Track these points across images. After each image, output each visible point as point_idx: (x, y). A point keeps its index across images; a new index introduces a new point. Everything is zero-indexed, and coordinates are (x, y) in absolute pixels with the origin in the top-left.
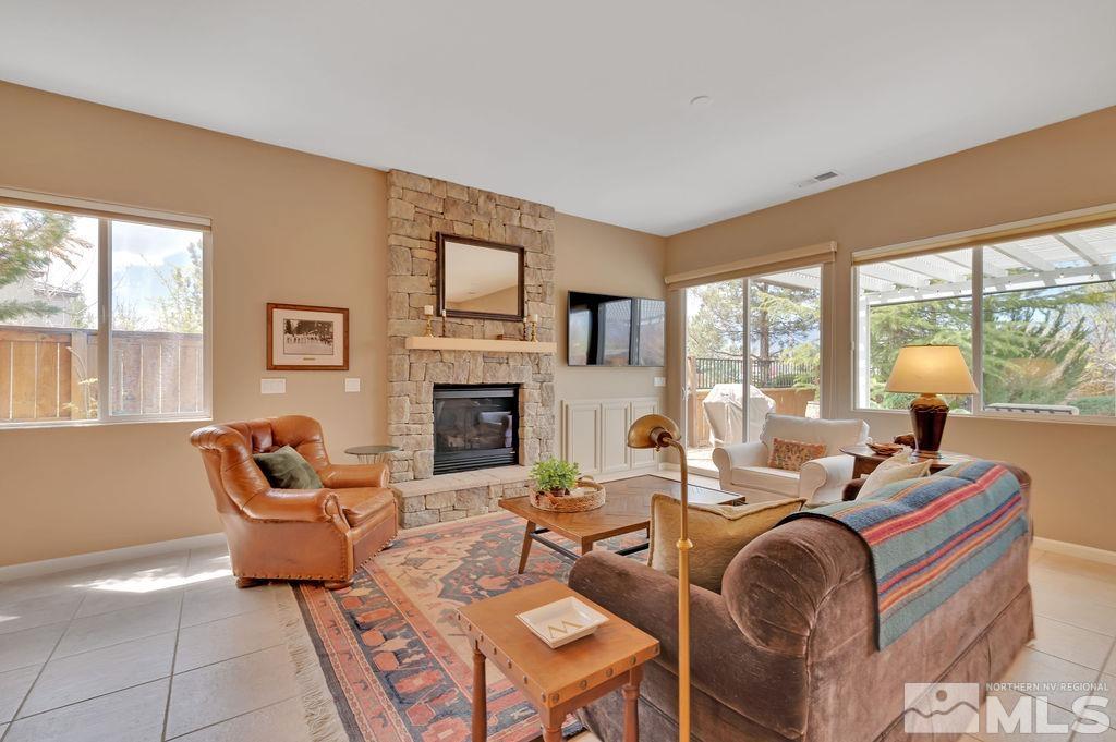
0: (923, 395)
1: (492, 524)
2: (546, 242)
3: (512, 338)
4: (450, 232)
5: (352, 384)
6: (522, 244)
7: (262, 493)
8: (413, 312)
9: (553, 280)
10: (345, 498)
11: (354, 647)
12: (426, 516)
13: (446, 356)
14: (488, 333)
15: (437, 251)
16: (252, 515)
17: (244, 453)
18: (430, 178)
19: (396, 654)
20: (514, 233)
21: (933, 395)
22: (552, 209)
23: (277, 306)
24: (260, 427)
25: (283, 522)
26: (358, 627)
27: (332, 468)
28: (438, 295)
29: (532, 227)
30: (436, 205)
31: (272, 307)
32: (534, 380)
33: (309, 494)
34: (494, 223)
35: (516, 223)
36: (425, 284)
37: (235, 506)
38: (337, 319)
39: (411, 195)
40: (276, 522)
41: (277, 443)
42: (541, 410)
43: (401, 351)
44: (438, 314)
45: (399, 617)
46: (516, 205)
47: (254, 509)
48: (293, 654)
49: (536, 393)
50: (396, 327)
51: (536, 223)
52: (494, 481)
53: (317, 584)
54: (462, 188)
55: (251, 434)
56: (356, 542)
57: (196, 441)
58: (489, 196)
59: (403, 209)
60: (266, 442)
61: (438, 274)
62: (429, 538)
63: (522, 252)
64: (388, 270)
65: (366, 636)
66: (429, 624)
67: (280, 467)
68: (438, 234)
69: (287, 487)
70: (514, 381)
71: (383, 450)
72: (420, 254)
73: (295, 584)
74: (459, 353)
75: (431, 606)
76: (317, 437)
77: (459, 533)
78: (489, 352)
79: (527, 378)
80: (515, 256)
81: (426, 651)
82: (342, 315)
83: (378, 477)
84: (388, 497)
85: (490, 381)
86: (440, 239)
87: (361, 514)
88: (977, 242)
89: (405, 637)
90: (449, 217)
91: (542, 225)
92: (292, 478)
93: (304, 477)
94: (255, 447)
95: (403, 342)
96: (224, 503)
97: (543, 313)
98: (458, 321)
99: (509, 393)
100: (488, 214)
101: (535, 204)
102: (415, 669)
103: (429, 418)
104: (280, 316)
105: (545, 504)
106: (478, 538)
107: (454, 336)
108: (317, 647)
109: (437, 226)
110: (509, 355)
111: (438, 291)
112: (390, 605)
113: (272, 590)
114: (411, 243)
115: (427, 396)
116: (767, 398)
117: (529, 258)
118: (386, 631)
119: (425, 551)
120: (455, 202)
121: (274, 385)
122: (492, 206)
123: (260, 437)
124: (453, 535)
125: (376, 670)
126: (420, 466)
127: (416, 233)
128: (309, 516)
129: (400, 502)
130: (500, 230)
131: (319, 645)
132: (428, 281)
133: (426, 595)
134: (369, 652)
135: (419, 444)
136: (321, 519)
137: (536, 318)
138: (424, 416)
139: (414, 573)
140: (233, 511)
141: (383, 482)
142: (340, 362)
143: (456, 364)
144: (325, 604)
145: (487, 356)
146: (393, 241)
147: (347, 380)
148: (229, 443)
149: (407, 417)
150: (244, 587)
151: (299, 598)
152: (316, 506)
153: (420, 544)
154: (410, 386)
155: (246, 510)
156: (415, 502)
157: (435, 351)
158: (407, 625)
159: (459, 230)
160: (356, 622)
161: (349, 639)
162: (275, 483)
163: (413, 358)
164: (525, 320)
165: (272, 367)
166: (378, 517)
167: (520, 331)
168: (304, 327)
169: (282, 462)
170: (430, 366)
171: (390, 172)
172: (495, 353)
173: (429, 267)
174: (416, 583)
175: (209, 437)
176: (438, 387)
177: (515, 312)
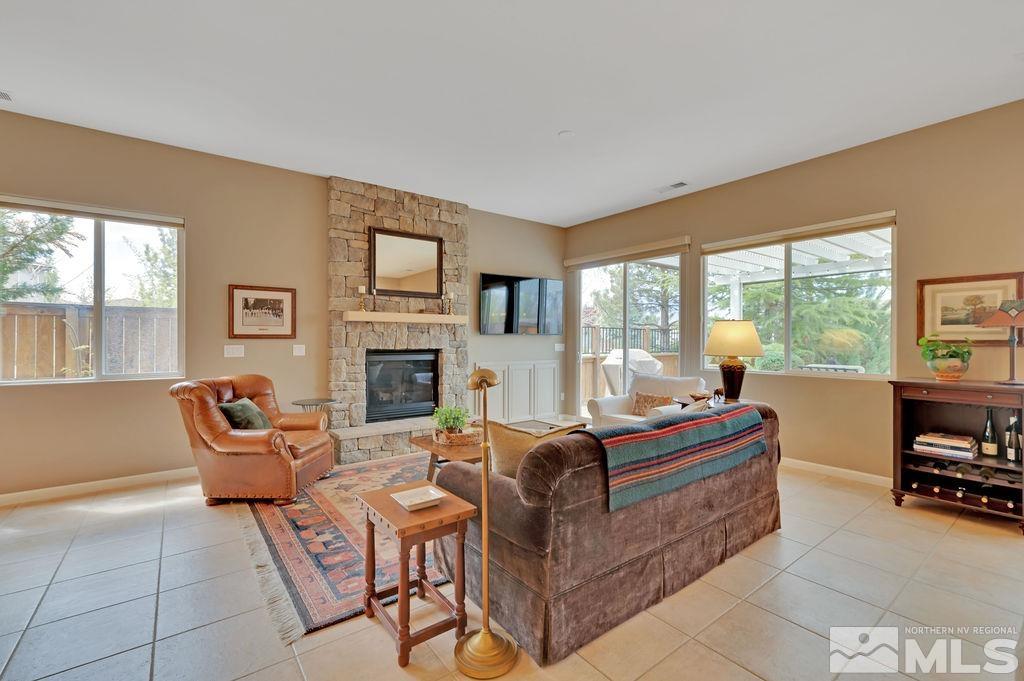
0: (729, 357)
1: (412, 461)
2: (461, 234)
3: (432, 312)
4: (380, 226)
5: (299, 349)
6: (441, 236)
7: (225, 433)
8: (350, 292)
9: (467, 264)
10: (290, 438)
11: (294, 539)
12: (359, 455)
13: (376, 326)
14: (411, 309)
15: (369, 241)
16: (219, 449)
17: (212, 401)
18: (363, 183)
19: (324, 543)
20: (434, 226)
21: (735, 357)
22: (467, 206)
23: (237, 287)
24: (224, 384)
25: (241, 454)
26: (297, 528)
27: (280, 415)
28: (370, 277)
29: (449, 221)
30: (368, 204)
31: (232, 287)
32: (451, 346)
33: (262, 433)
34: (416, 219)
35: (436, 218)
36: (358, 269)
37: (206, 443)
38: (286, 297)
39: (348, 196)
40: (236, 454)
41: (236, 396)
42: (457, 370)
43: (339, 322)
44: (370, 293)
45: (329, 520)
46: (437, 203)
47: (219, 445)
48: (250, 544)
49: (453, 357)
50: (334, 303)
51: (453, 218)
52: (416, 427)
53: (269, 502)
54: (390, 190)
55: (217, 389)
56: (298, 470)
57: (175, 393)
58: (413, 197)
59: (341, 208)
60: (228, 395)
61: (370, 260)
62: (359, 471)
63: (440, 241)
64: (329, 258)
65: (303, 534)
66: (350, 525)
67: (239, 414)
68: (370, 227)
69: (246, 428)
70: (434, 347)
71: (324, 402)
72: (355, 244)
73: (251, 502)
74: (387, 324)
75: (354, 515)
76: (270, 392)
77: (385, 467)
78: (413, 324)
79: (444, 343)
80: (434, 245)
81: (346, 541)
82: (290, 294)
83: (318, 423)
84: (326, 437)
85: (413, 347)
86: (372, 233)
87: (303, 449)
88: (786, 240)
89: (332, 533)
90: (379, 214)
91: (458, 220)
92: (249, 422)
93: (259, 422)
94: (219, 399)
95: (341, 315)
96: (196, 440)
97: (460, 292)
98: (387, 298)
99: (430, 357)
100: (411, 211)
101: (451, 203)
102: (337, 551)
103: (362, 376)
104: (239, 295)
105: (442, 440)
106: (398, 470)
107: (384, 310)
108: (266, 541)
109: (369, 221)
110: (430, 325)
111: (370, 274)
112: (324, 514)
113: (234, 507)
114: (348, 235)
115: (361, 360)
116: (656, 361)
117: (447, 247)
118: (319, 530)
119: (355, 479)
120: (384, 202)
121: (235, 350)
122: (415, 204)
123: (223, 390)
124: (378, 468)
125: (309, 552)
126: (355, 415)
127: (352, 227)
128: (261, 449)
129: (337, 442)
130: (422, 224)
131: (268, 540)
132: (361, 266)
133: (351, 508)
134: (304, 542)
135: (354, 398)
136: (271, 452)
137: (452, 295)
138: (359, 376)
139: (343, 494)
140: (202, 446)
141: (322, 426)
142: (288, 332)
143: (385, 333)
144: (274, 515)
145: (411, 327)
146: (333, 234)
147: (295, 346)
148: (200, 394)
149: (344, 376)
150: (211, 505)
151: (254, 511)
152: (267, 442)
153: (350, 475)
154: (347, 351)
155: (214, 446)
156: (350, 444)
157: (368, 323)
158: (335, 527)
159: (388, 224)
160: (297, 526)
161: (291, 535)
162: (235, 425)
163: (349, 328)
164: (443, 297)
165: (232, 336)
166: (318, 452)
167: (438, 306)
168: (260, 304)
169: (241, 410)
170: (364, 334)
171: (330, 178)
172: (418, 324)
173: (363, 255)
174: (345, 500)
175: (185, 389)
176: (370, 352)
177: (434, 290)
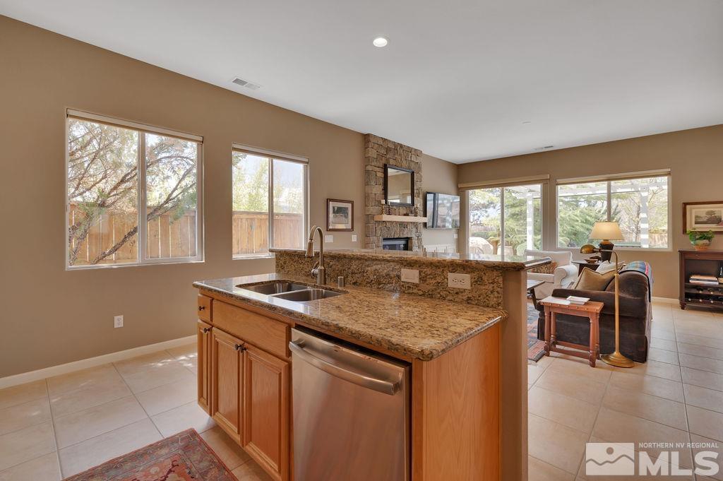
0: (604, 240)
2: (421, 168)
3: (409, 215)
4: (388, 164)
5: (354, 237)
6: (413, 169)
8: (377, 203)
9: (421, 186)
13: (387, 224)
14: (401, 213)
15: (385, 173)
18: (382, 138)
20: (409, 163)
21: (608, 240)
22: (421, 152)
23: (330, 200)
28: (385, 194)
29: (415, 161)
30: (384, 151)
31: (328, 200)
32: (416, 236)
34: (402, 159)
35: (410, 159)
36: (380, 189)
38: (349, 206)
39: (376, 146)
43: (372, 222)
44: (386, 204)
46: (410, 150)
49: (416, 242)
50: (370, 210)
51: (416, 159)
54: (393, 142)
58: (401, 146)
59: (372, 153)
61: (385, 184)
63: (412, 173)
64: (367, 183)
68: (385, 165)
70: (409, 236)
72: (378, 174)
74: (391, 222)
78: (401, 222)
79: (413, 234)
80: (410, 174)
82: (351, 204)
85: (402, 236)
86: (386, 167)
88: (609, 180)
90: (388, 156)
91: (418, 160)
95: (373, 217)
97: (419, 202)
100: (400, 155)
101: (416, 150)
104: (331, 204)
109: (384, 161)
110: (407, 223)
111: (385, 192)
114: (376, 169)
115: (381, 244)
116: (490, 244)
117: (415, 176)
120: (390, 149)
121: (329, 239)
122: (402, 151)
127: (377, 164)
130: (405, 162)
132: (381, 187)
137: (418, 205)
142: (350, 227)
143: (391, 228)
145: (401, 224)
146: (369, 168)
147: (353, 235)
154: (375, 238)
157: (384, 222)
159: (391, 162)
163: (377, 225)
164: (414, 206)
165: (328, 230)
167: (411, 212)
168: (339, 210)
172: (403, 222)
173: (381, 181)
177: (409, 202)
